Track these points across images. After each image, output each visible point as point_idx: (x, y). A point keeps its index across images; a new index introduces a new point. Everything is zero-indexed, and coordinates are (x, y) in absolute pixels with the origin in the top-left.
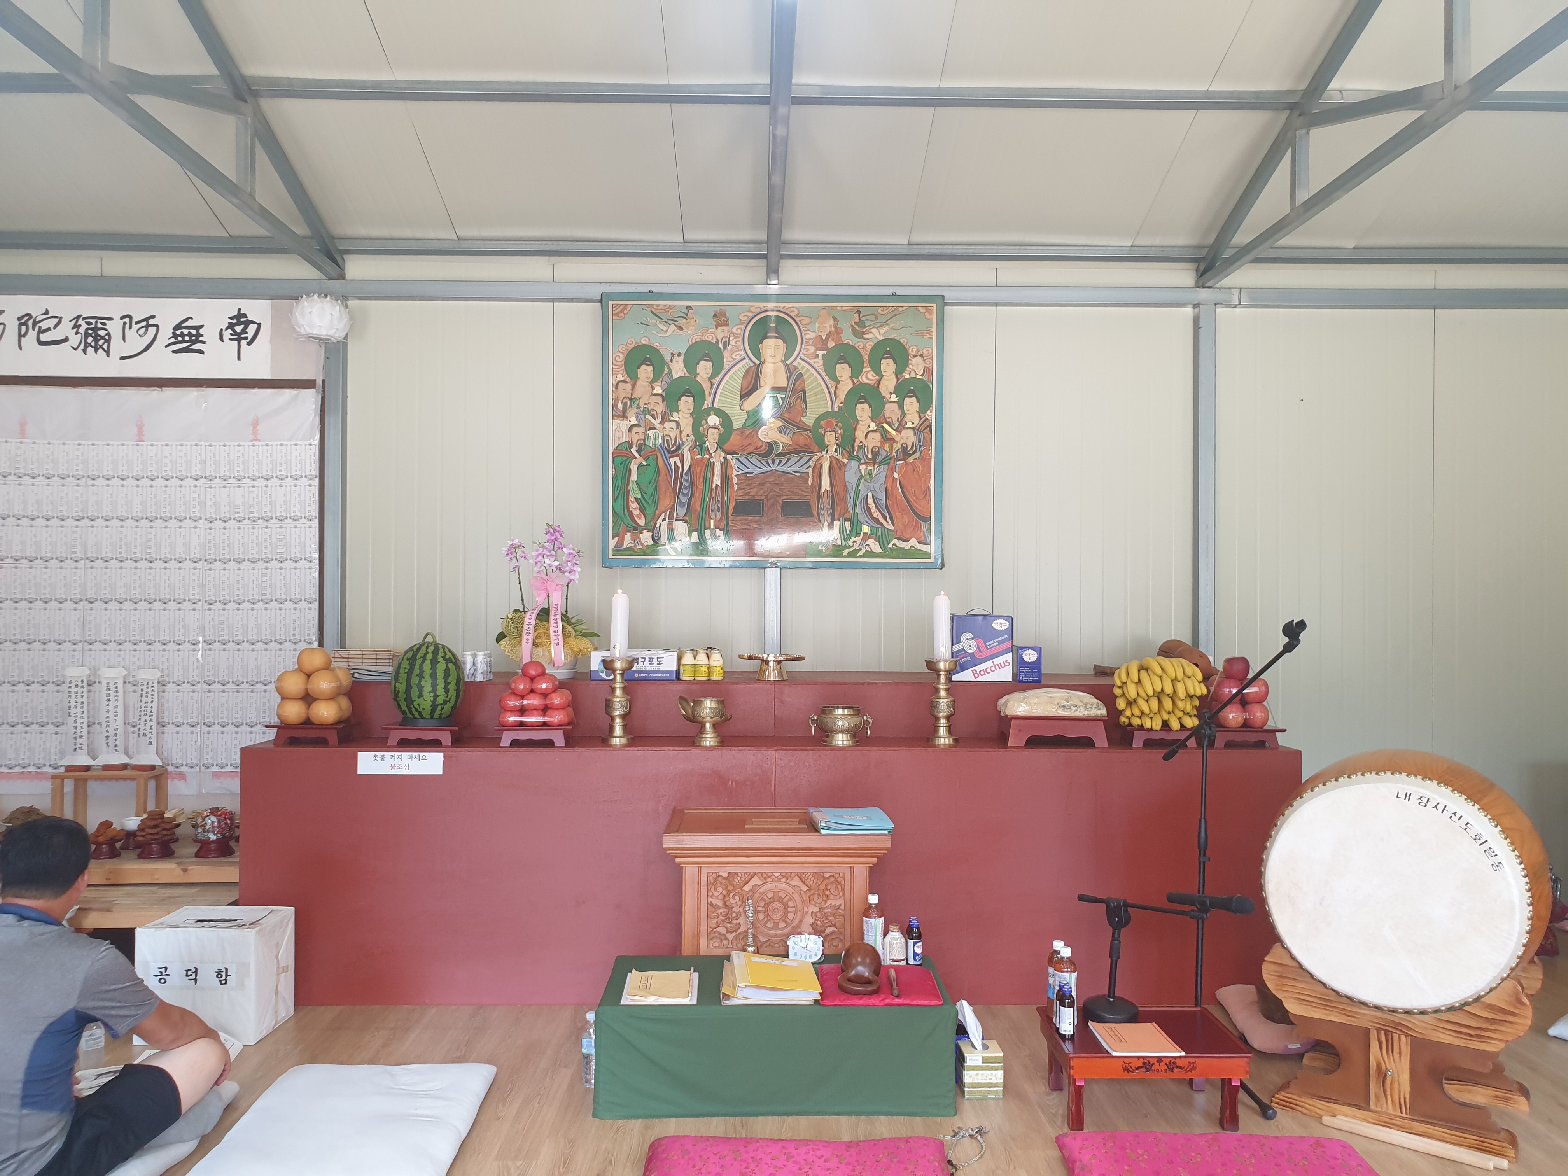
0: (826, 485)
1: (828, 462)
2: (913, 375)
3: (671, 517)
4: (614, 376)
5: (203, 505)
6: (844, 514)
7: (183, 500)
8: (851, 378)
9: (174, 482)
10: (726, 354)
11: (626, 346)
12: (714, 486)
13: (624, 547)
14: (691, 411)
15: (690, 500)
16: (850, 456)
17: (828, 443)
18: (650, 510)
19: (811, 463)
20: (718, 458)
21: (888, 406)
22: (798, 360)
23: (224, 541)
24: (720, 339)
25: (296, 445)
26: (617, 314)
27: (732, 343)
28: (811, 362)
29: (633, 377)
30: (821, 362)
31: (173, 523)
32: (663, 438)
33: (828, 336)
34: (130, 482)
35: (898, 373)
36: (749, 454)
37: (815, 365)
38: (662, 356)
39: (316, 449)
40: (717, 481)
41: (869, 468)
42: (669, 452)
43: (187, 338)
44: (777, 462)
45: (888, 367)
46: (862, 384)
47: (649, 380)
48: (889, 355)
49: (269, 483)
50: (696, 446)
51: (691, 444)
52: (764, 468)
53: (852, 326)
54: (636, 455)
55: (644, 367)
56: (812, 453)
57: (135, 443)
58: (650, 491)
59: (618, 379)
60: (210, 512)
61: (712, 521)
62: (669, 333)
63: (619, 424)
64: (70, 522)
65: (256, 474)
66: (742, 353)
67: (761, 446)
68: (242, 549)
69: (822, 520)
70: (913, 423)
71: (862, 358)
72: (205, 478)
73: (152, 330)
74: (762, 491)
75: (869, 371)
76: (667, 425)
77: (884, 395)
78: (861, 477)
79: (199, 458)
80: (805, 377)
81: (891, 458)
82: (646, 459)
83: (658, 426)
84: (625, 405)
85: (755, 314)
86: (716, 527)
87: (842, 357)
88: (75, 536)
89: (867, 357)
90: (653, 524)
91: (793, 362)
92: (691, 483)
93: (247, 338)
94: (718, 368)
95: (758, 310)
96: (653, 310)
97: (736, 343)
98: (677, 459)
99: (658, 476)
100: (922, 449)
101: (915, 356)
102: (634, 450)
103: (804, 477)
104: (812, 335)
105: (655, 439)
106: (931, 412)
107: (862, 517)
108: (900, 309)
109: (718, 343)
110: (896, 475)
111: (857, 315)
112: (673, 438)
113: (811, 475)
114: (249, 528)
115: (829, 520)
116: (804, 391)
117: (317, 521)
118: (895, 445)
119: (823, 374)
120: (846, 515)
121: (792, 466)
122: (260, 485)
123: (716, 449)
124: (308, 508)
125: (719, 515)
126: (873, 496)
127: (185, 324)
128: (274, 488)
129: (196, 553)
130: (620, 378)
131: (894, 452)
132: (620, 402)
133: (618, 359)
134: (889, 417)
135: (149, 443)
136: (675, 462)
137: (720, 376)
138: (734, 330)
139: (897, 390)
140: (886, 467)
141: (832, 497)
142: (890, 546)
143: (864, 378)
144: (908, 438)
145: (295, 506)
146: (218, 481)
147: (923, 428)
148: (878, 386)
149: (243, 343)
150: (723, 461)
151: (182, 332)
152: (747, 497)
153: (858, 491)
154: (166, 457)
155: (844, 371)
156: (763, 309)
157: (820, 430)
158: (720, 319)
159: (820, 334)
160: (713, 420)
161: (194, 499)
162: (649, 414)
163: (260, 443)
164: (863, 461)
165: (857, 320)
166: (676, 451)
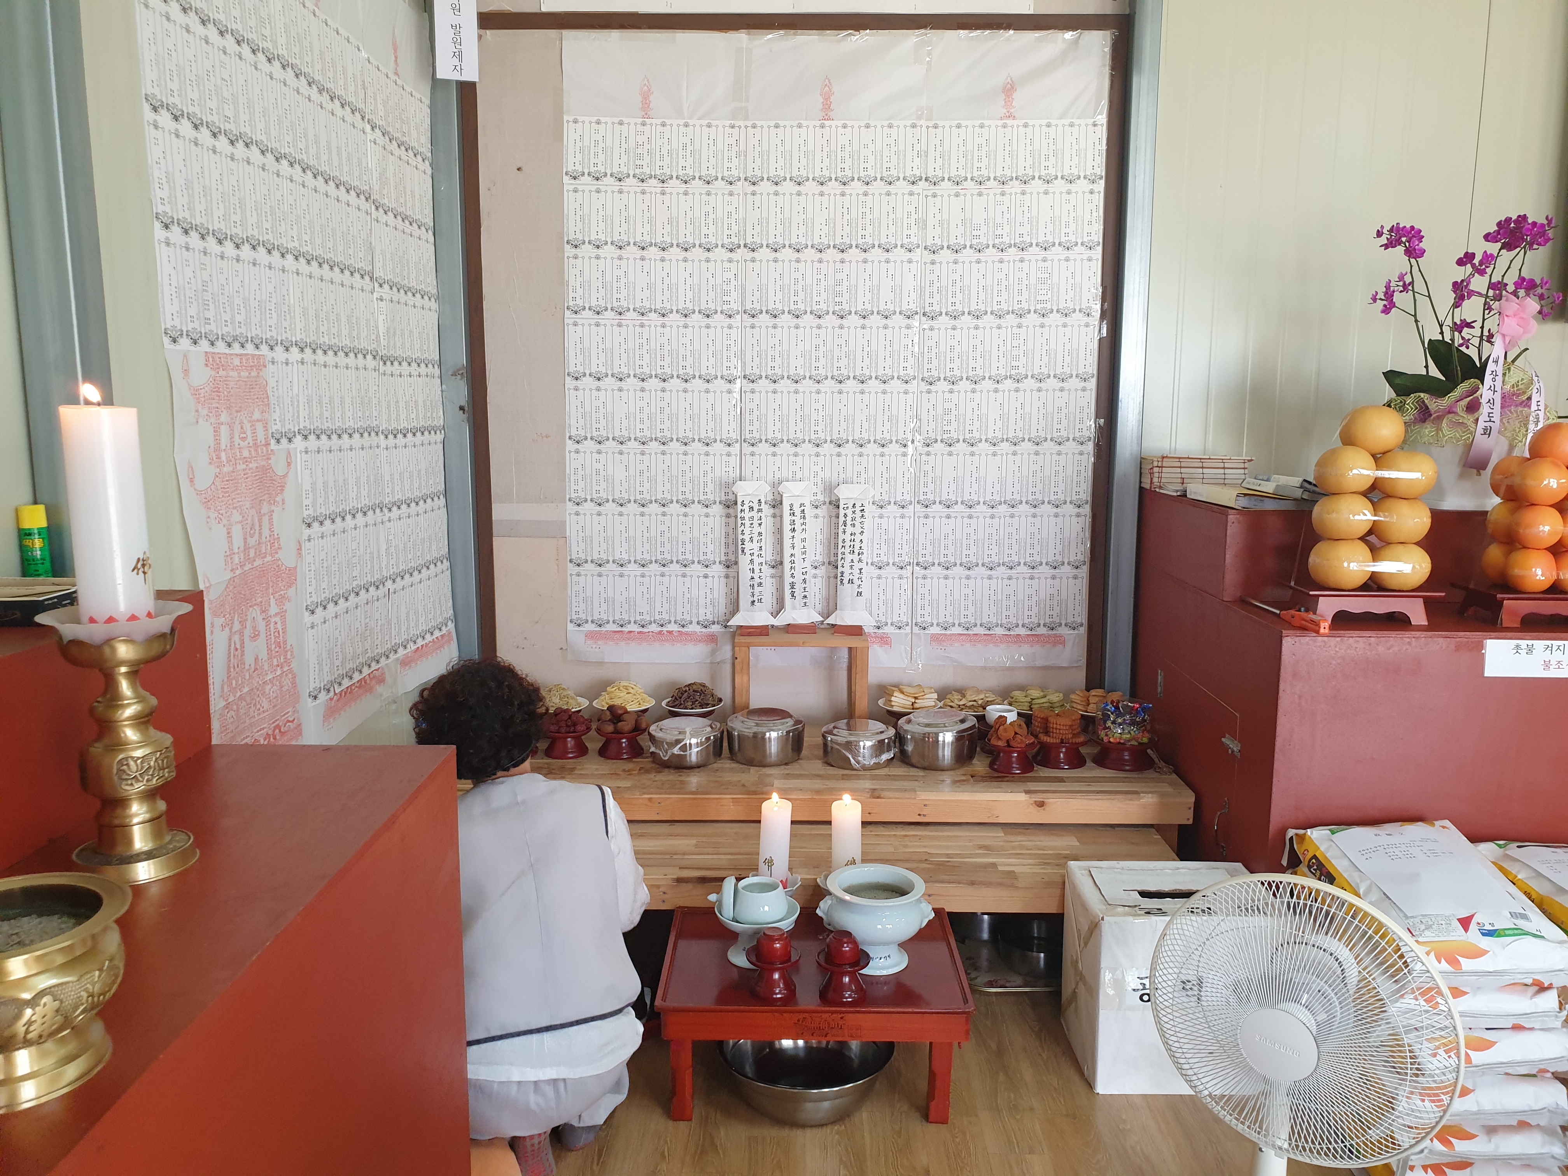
5: (923, 224)
7: (892, 216)
9: (878, 187)
23: (954, 283)
25: (1072, 125)
31: (876, 254)
34: (811, 187)
39: (1102, 132)
49: (1028, 188)
57: (818, 123)
60: (933, 236)
64: (720, 253)
65: (1008, 173)
68: (982, 296)
72: (926, 180)
79: (917, 147)
88: (727, 275)
114: (994, 262)
117: (1100, 249)
122: (1013, 190)
124: (1087, 229)
128: (1035, 195)
129: (910, 302)
135: (840, 123)
145: (1067, 225)
146: (946, 184)
154: (866, 146)
161: (909, 214)
163: (1015, 122)
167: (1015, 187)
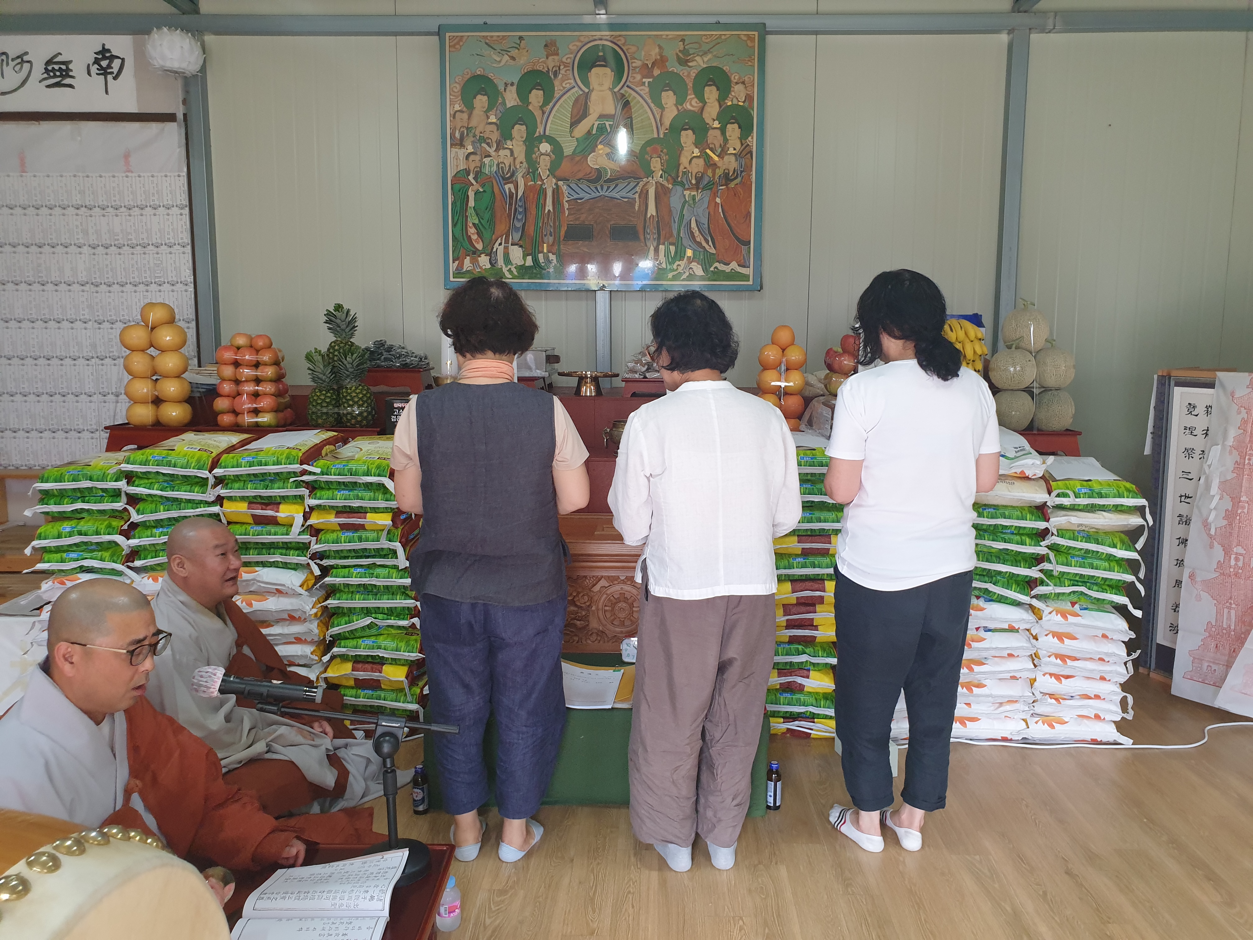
0: (652, 210)
1: (654, 187)
2: (735, 102)
3: (507, 242)
4: (452, 106)
5: (86, 232)
6: (668, 239)
7: (67, 228)
8: (676, 105)
9: (57, 211)
10: (556, 83)
11: (463, 77)
12: (546, 211)
13: (464, 270)
14: (524, 139)
15: (524, 225)
16: (675, 181)
17: (654, 169)
18: (487, 235)
19: (638, 189)
20: (549, 185)
21: (711, 132)
22: (625, 88)
23: (107, 266)
24: (551, 69)
25: (166, 176)
26: (454, 46)
27: (562, 72)
28: (637, 89)
29: (470, 107)
30: (647, 90)
31: (60, 249)
32: (498, 165)
33: (654, 64)
34: (18, 211)
35: (721, 100)
36: (579, 180)
37: (642, 93)
38: (495, 86)
39: (184, 180)
40: (549, 206)
41: (693, 193)
42: (504, 179)
43: (58, 73)
44: (605, 188)
45: (711, 93)
46: (686, 111)
47: (485, 110)
48: (712, 82)
49: (144, 212)
50: (529, 173)
51: (524, 170)
52: (593, 194)
53: (677, 54)
54: (473, 182)
55: (479, 97)
56: (638, 178)
57: (19, 174)
58: (487, 216)
59: (456, 109)
60: (93, 239)
61: (545, 245)
62: (502, 64)
63: (457, 152)
65: (132, 203)
66: (572, 81)
67: (590, 173)
68: (124, 273)
69: (648, 244)
70: (735, 149)
71: (686, 85)
72: (86, 207)
73: (26, 66)
74: (591, 216)
75: (693, 98)
76: (502, 153)
77: (707, 121)
78: (685, 202)
79: (78, 188)
80: (631, 104)
81: (713, 184)
82: (483, 186)
83: (493, 154)
84: (462, 135)
85: (584, 43)
86: (549, 252)
87: (668, 85)
89: (690, 85)
90: (489, 248)
91: (620, 89)
92: (525, 209)
93: (112, 73)
94: (548, 97)
95: (587, 40)
96: (487, 41)
97: (566, 71)
98: (511, 186)
99: (494, 202)
100: (743, 174)
101: (737, 83)
102: (471, 178)
103: (632, 202)
104: (638, 63)
105: (490, 166)
106: (752, 138)
107: (686, 242)
108: (723, 37)
109: (549, 73)
110: (718, 200)
111: (681, 43)
112: (507, 165)
113: (637, 200)
114: (128, 254)
115: (655, 244)
116: (631, 118)
117: (189, 247)
118: (717, 170)
119: (649, 101)
120: (671, 240)
121: (620, 192)
122: (135, 213)
123: (548, 176)
124: (180, 236)
125: (551, 239)
126: (696, 221)
127: (55, 60)
128: (148, 216)
129: (83, 277)
130: (457, 107)
131: (716, 177)
132: (457, 132)
133: (456, 91)
134: (712, 143)
135: (32, 174)
136: (509, 189)
137: (551, 104)
138: (564, 60)
139: (719, 118)
140: (709, 192)
141: (658, 222)
142: (712, 269)
143: (688, 104)
144: (730, 163)
145: (168, 233)
146: (97, 209)
147: (745, 153)
148: (702, 113)
149: (110, 77)
150: (555, 187)
151: (53, 68)
152: (577, 223)
153: (682, 216)
154: (48, 187)
155: (669, 98)
156: (591, 39)
157: (646, 156)
158: (550, 47)
159: (646, 62)
160: (545, 147)
161: (77, 226)
162: (485, 142)
163: (133, 175)
164: (687, 186)
165: (682, 48)
166: (510, 178)
167: (136, 211)
